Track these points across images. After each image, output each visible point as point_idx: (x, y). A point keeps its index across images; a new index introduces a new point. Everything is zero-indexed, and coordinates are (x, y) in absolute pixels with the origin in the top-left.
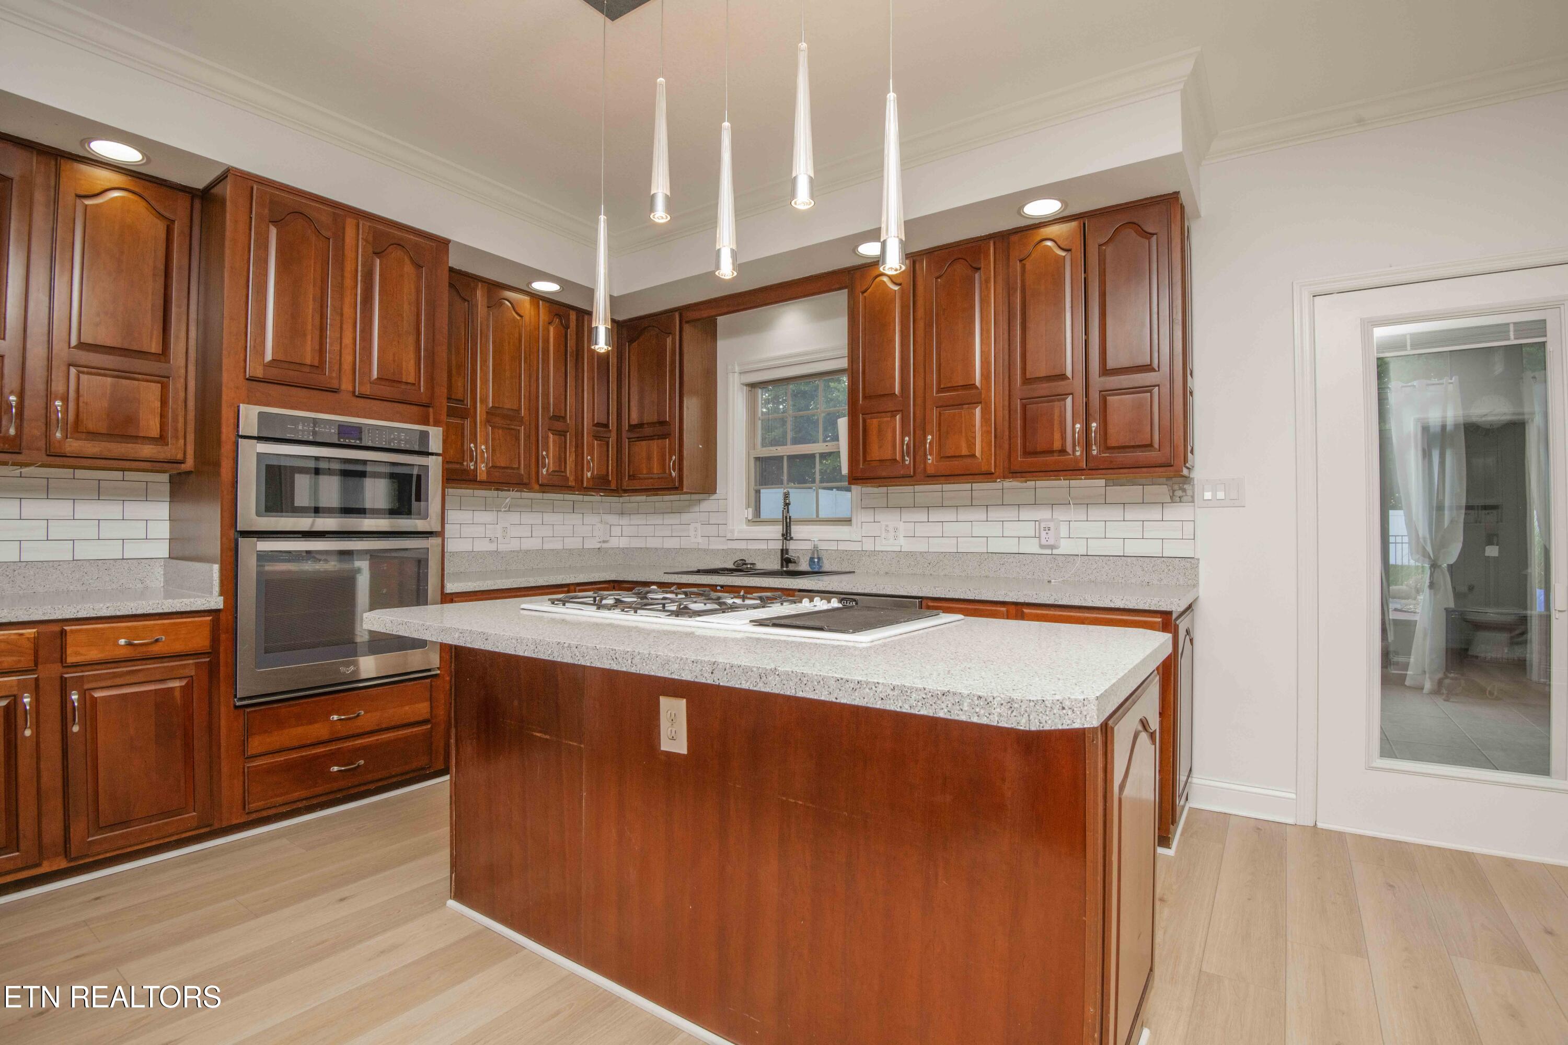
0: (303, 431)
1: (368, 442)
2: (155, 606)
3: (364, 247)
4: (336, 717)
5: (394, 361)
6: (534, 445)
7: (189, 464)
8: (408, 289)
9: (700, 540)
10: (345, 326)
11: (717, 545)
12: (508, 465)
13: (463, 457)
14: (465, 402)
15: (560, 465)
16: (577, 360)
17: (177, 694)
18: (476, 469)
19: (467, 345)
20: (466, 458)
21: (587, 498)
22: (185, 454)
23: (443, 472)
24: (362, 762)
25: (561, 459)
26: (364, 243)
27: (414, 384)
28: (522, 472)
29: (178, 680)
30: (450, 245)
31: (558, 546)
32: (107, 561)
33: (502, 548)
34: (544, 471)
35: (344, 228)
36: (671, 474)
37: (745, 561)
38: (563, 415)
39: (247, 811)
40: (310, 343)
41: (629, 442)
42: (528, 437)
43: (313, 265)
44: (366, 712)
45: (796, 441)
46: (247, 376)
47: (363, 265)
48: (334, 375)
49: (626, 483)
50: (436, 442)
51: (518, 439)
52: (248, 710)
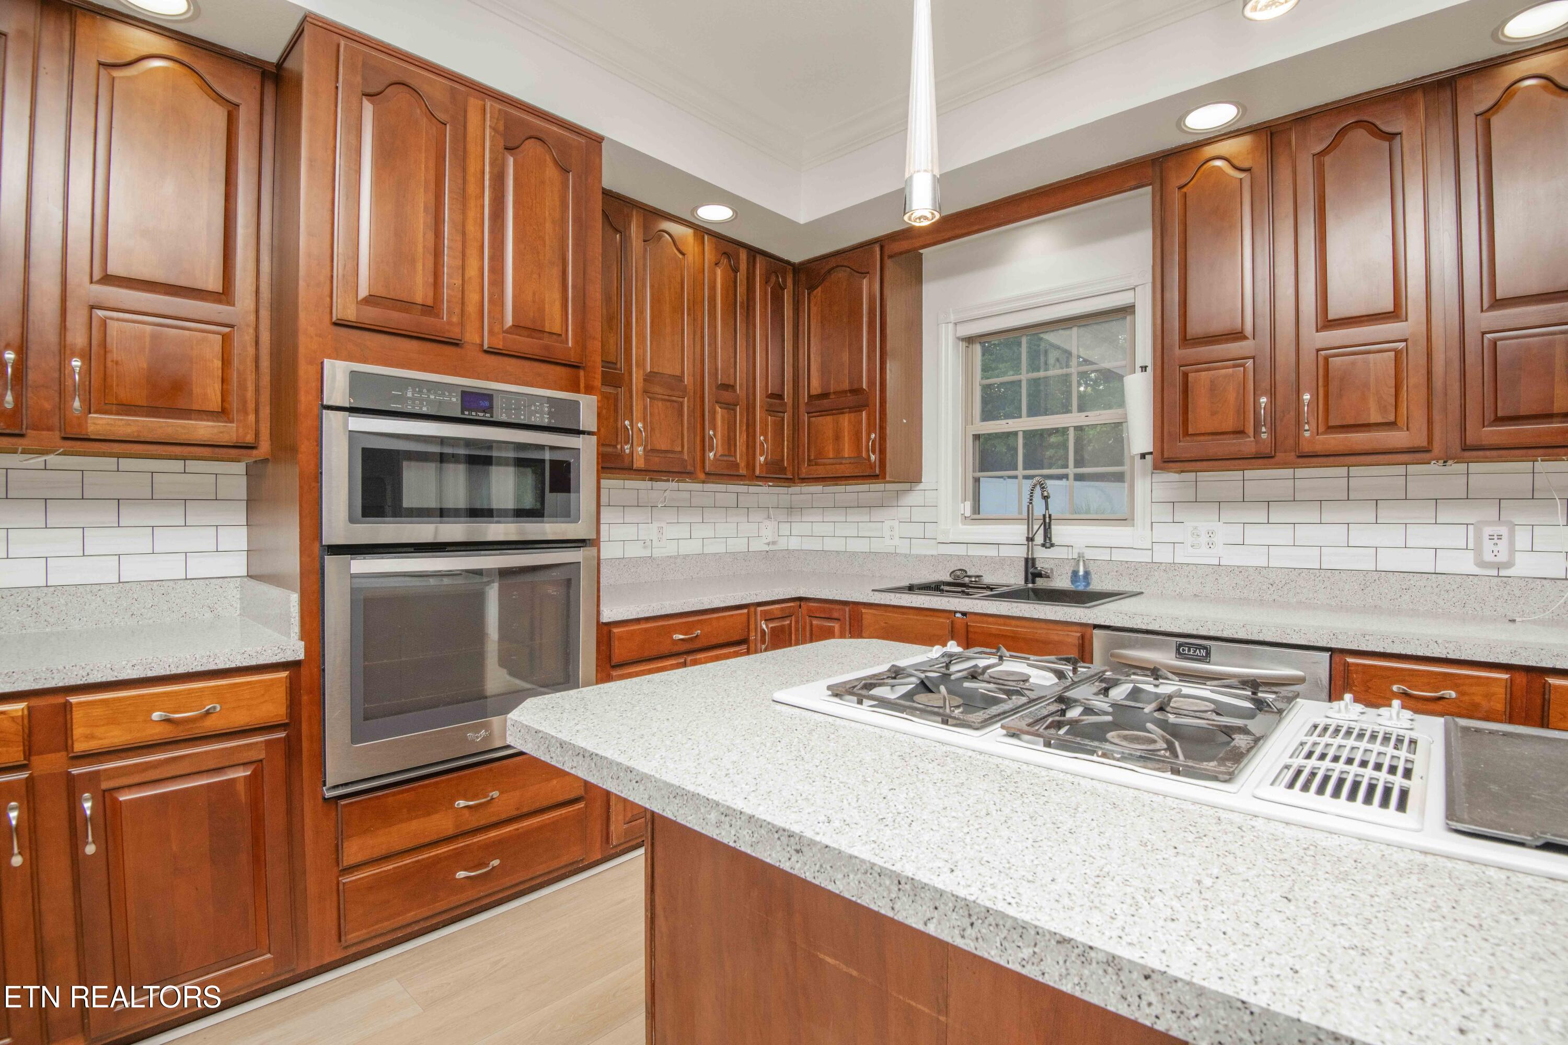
0: (413, 399)
1: (501, 416)
2: (204, 660)
3: (492, 139)
4: (462, 803)
5: (534, 302)
6: (700, 420)
7: (265, 446)
8: (551, 198)
9: (897, 541)
10: (468, 252)
11: (923, 549)
12: (669, 448)
13: (617, 440)
14: (619, 366)
15: (729, 449)
16: (748, 313)
17: (241, 788)
18: (632, 453)
19: (619, 291)
20: (619, 439)
21: (752, 489)
22: (257, 435)
23: (598, 458)
24: (496, 862)
25: (730, 442)
26: (493, 133)
27: (560, 335)
28: (686, 457)
29: (241, 768)
30: (603, 144)
31: (720, 549)
32: (164, 583)
33: (657, 553)
34: (711, 455)
35: (465, 111)
36: (869, 456)
37: (966, 572)
38: (732, 383)
39: (344, 943)
40: (421, 272)
41: (809, 418)
42: (692, 412)
43: (423, 160)
44: (501, 793)
45: (1034, 411)
46: (334, 319)
47: (492, 164)
48: (455, 319)
49: (804, 471)
50: (588, 417)
51: (681, 414)
52: (343, 802)
